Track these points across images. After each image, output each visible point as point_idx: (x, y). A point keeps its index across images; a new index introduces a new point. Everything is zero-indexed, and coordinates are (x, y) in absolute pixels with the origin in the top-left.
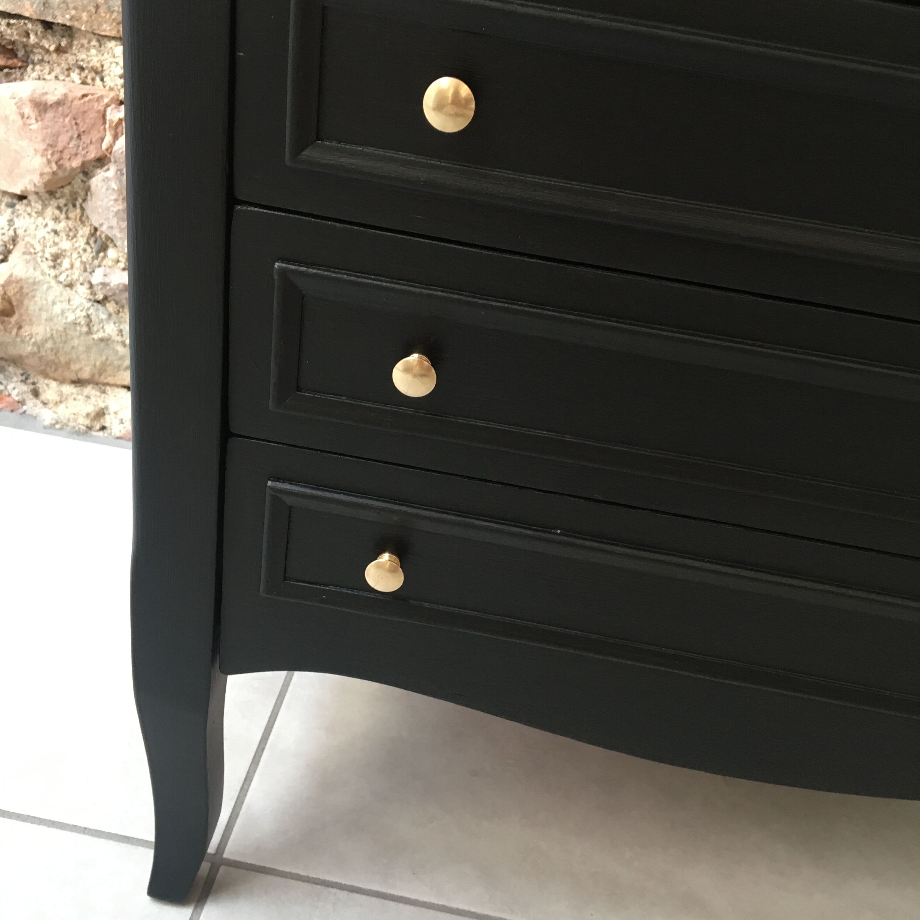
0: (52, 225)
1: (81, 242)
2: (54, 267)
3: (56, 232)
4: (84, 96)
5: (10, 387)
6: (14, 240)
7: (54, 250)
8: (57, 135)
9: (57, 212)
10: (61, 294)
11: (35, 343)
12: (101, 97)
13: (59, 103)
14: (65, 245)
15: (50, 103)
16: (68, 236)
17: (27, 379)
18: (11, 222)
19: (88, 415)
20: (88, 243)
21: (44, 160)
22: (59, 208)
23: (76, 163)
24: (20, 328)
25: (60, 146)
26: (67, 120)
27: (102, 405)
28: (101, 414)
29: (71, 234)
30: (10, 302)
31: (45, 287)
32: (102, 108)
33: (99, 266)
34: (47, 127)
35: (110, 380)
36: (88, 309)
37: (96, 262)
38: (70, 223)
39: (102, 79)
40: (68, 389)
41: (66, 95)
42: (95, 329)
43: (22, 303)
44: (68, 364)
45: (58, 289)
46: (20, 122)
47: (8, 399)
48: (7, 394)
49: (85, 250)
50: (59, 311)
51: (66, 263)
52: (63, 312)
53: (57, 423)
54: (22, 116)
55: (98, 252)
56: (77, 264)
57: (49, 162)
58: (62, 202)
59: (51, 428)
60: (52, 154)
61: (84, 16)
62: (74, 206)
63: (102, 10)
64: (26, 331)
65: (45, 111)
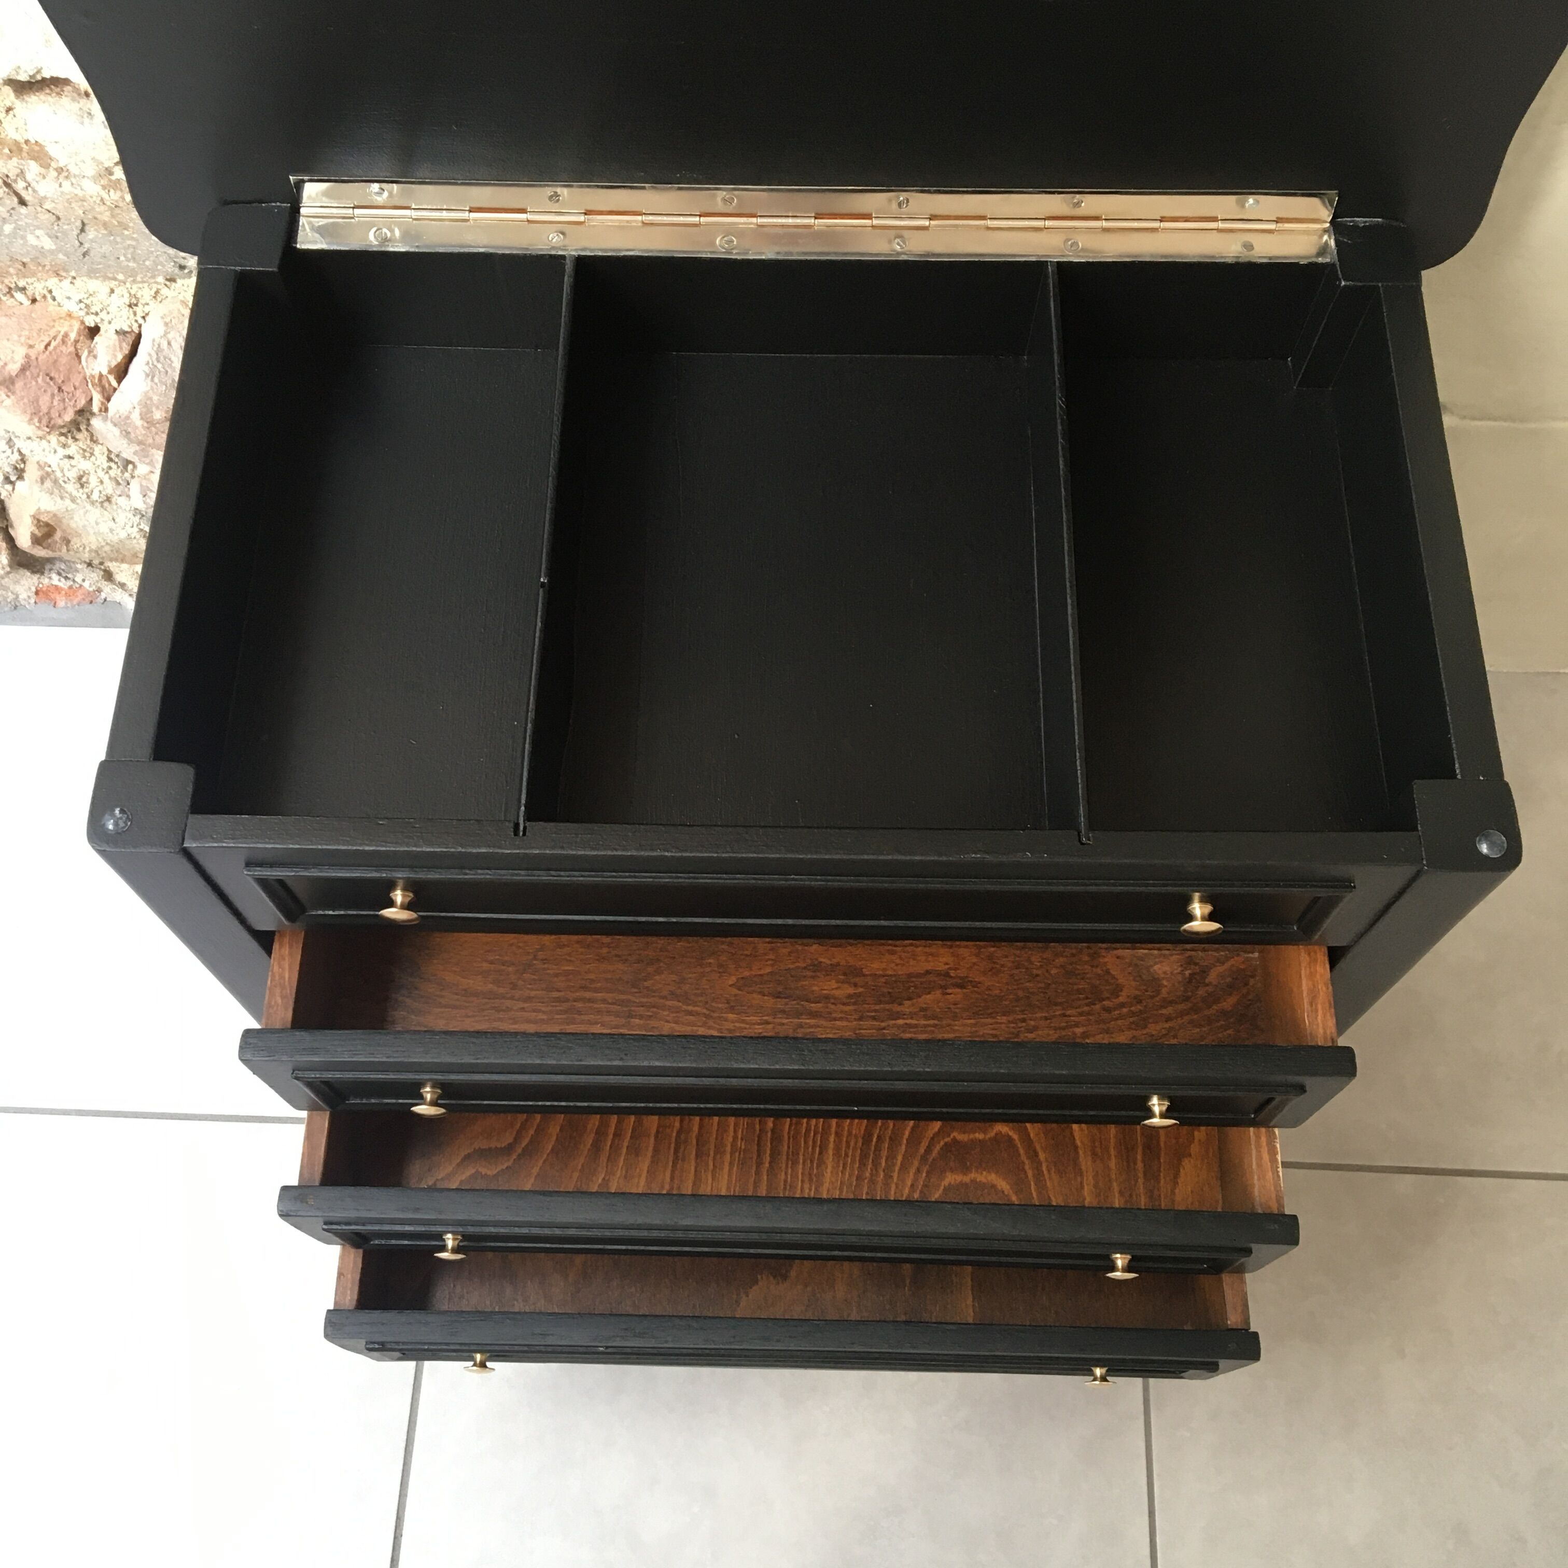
1: (101, 460)
2: (82, 487)
3: (70, 457)
4: (48, 344)
5: (79, 579)
6: (23, 461)
7: (75, 472)
8: (36, 401)
9: (63, 439)
11: (91, 551)
12: (66, 335)
13: (23, 369)
14: (85, 465)
15: (14, 374)
16: (85, 457)
22: (63, 436)
25: (44, 409)
26: (40, 380)
29: (87, 454)
30: (47, 525)
32: (72, 349)
33: (133, 477)
34: (22, 398)
36: (139, 524)
37: (127, 475)
38: (81, 445)
41: (27, 356)
43: (61, 522)
45: (95, 510)
47: (82, 593)
48: (78, 586)
49: (110, 468)
51: (93, 481)
56: (107, 480)
58: (64, 431)
60: (40, 422)
62: (79, 430)
64: (76, 543)
65: (13, 383)
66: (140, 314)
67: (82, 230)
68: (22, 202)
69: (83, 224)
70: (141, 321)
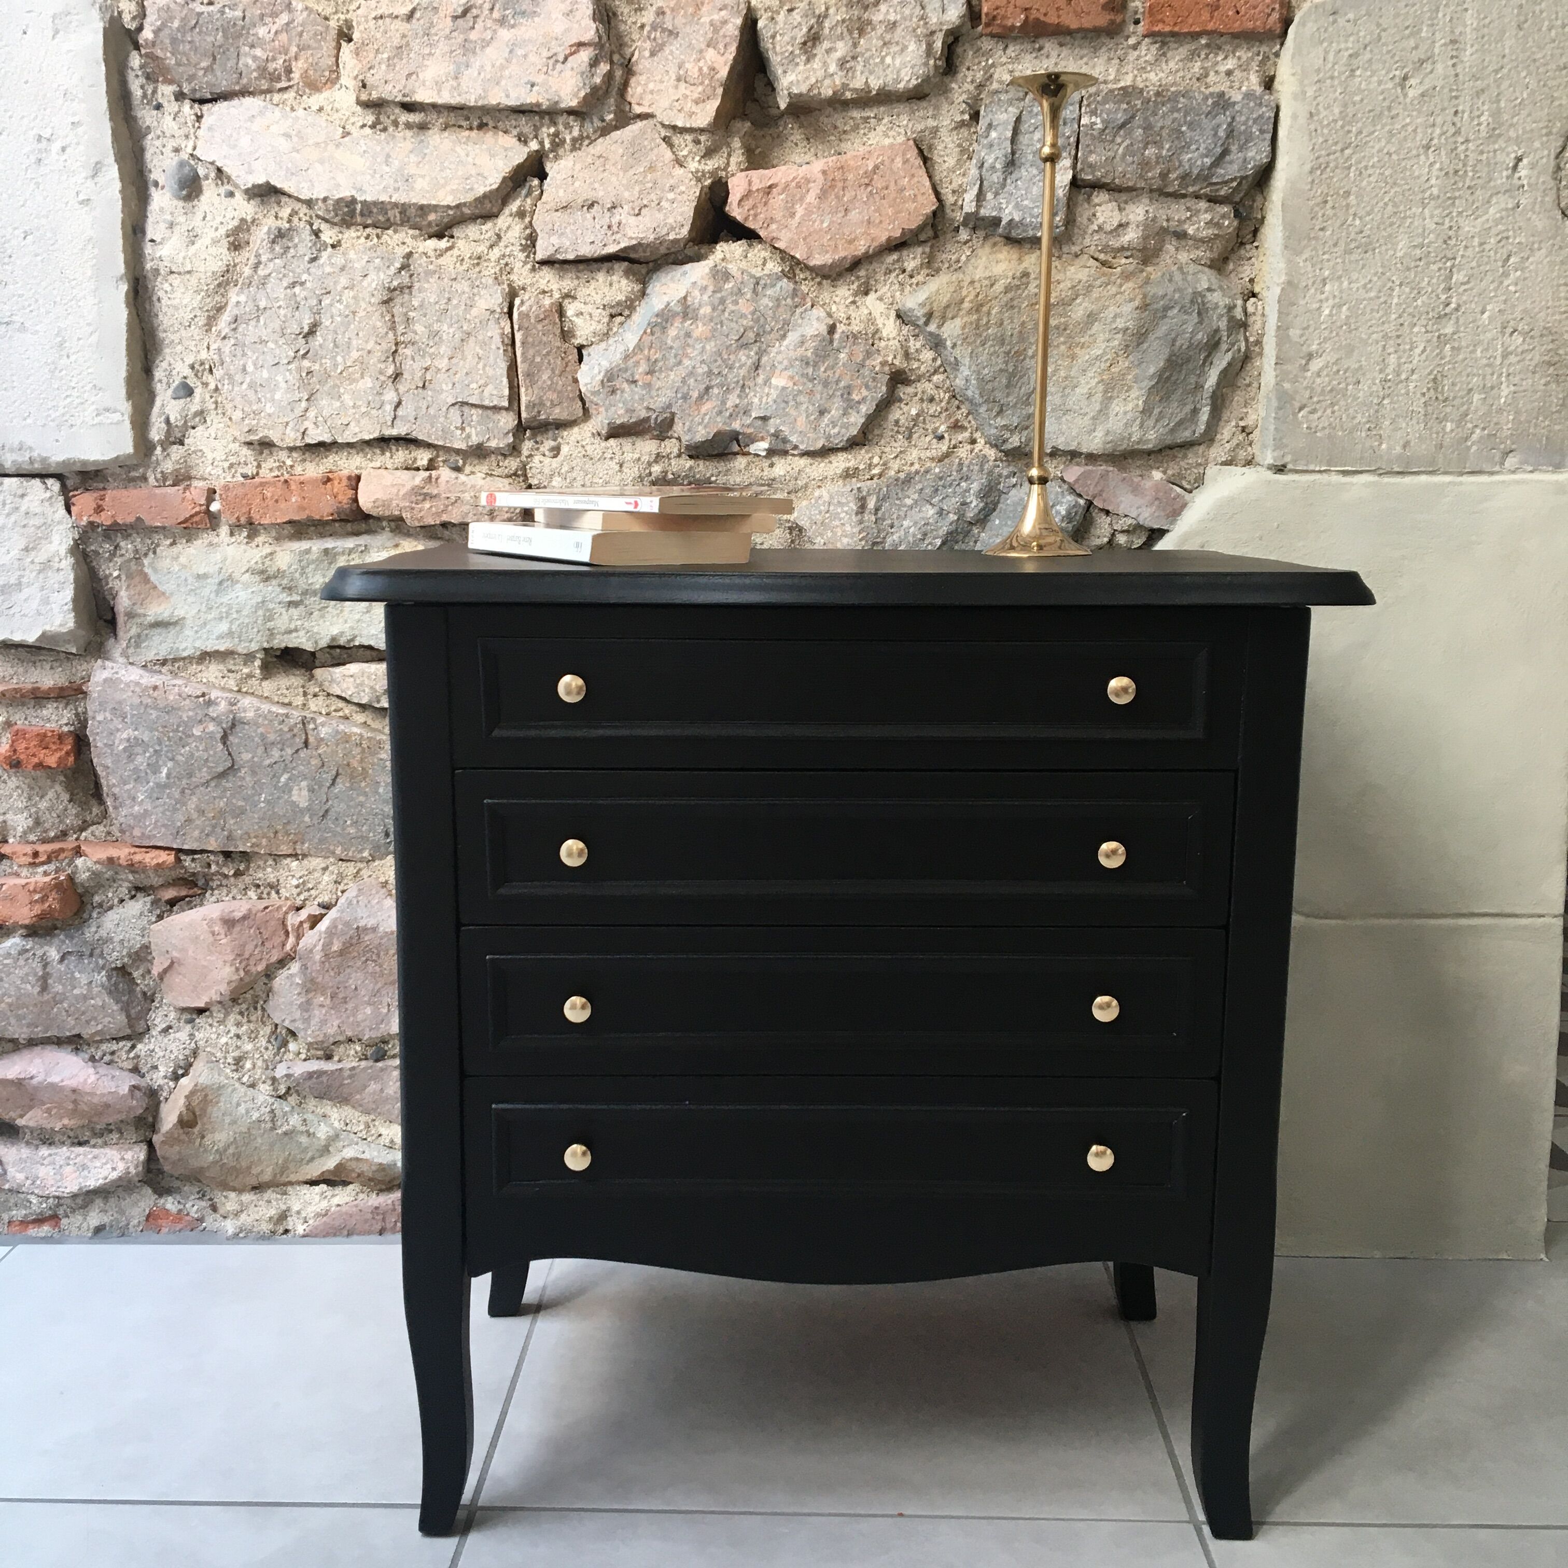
0: (234, 1030)
1: (263, 1042)
2: (237, 1070)
3: (238, 1036)
4: (266, 908)
5: (189, 1206)
6: (195, 1053)
7: (237, 1054)
8: (243, 946)
9: (239, 1017)
10: (246, 1094)
11: (217, 1151)
12: (280, 907)
13: (244, 918)
14: (249, 1047)
15: (236, 919)
16: (250, 1038)
17: (204, 1196)
18: (192, 1036)
19: (271, 1218)
20: (269, 1042)
21: (233, 969)
22: (241, 1013)
23: (260, 968)
24: (203, 1137)
25: (246, 955)
26: (252, 931)
27: (284, 1207)
28: (283, 1216)
29: (253, 1036)
30: (194, 1112)
31: (230, 1089)
33: (281, 1061)
34: (235, 940)
35: (293, 1178)
36: (272, 1105)
37: (278, 1058)
38: (252, 1026)
39: (278, 892)
40: (247, 1197)
41: (250, 910)
42: (279, 1123)
43: (205, 1111)
44: (249, 1168)
45: (243, 1089)
46: (211, 939)
47: (187, 1218)
48: (186, 1212)
49: (267, 1049)
50: (243, 1111)
51: (248, 1065)
52: (247, 1112)
53: (241, 1231)
54: (213, 933)
55: (279, 1049)
56: (260, 1063)
57: (237, 969)
58: (244, 1006)
59: (235, 1238)
60: (240, 963)
61: (264, 842)
62: (256, 1009)
63: (280, 835)
64: (207, 1141)
65: (233, 926)
66: (341, 887)
67: (334, 781)
68: (306, 744)
69: (337, 774)
70: (339, 894)
